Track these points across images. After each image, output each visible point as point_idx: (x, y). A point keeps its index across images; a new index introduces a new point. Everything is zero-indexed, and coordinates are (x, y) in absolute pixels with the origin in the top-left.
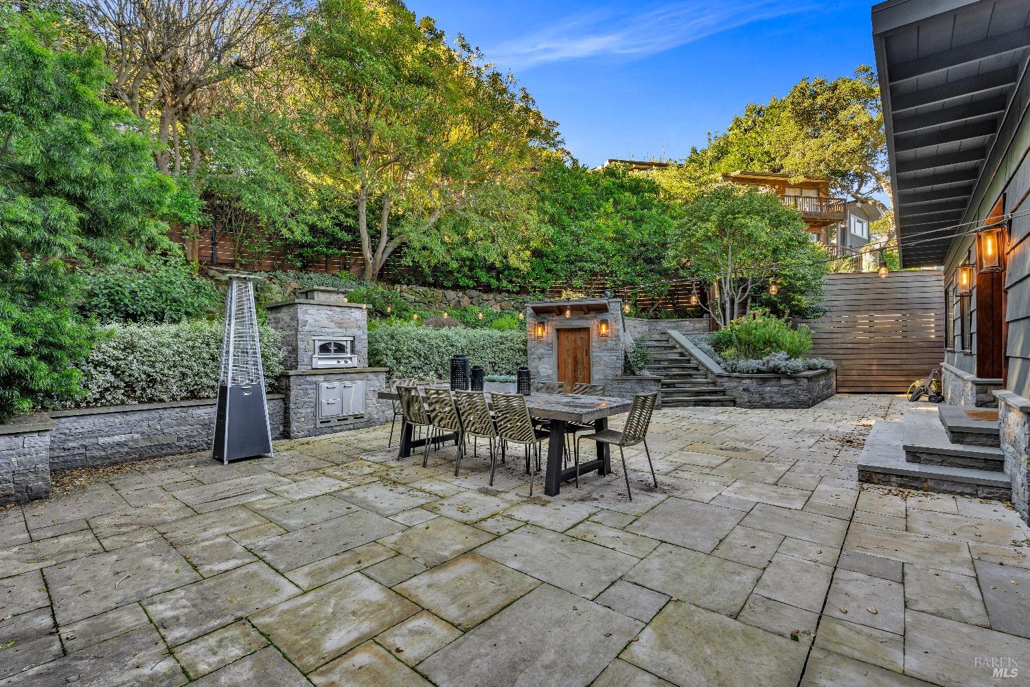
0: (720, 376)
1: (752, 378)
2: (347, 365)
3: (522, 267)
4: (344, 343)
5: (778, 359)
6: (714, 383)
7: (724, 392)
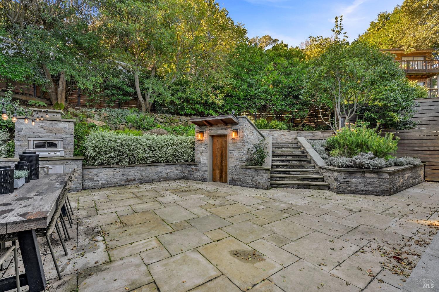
0: (322, 168)
1: (340, 171)
2: (54, 155)
3: (218, 102)
4: (57, 142)
5: (363, 158)
6: (318, 172)
7: (323, 180)
